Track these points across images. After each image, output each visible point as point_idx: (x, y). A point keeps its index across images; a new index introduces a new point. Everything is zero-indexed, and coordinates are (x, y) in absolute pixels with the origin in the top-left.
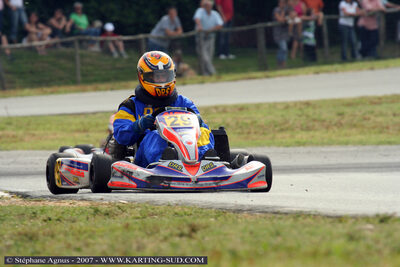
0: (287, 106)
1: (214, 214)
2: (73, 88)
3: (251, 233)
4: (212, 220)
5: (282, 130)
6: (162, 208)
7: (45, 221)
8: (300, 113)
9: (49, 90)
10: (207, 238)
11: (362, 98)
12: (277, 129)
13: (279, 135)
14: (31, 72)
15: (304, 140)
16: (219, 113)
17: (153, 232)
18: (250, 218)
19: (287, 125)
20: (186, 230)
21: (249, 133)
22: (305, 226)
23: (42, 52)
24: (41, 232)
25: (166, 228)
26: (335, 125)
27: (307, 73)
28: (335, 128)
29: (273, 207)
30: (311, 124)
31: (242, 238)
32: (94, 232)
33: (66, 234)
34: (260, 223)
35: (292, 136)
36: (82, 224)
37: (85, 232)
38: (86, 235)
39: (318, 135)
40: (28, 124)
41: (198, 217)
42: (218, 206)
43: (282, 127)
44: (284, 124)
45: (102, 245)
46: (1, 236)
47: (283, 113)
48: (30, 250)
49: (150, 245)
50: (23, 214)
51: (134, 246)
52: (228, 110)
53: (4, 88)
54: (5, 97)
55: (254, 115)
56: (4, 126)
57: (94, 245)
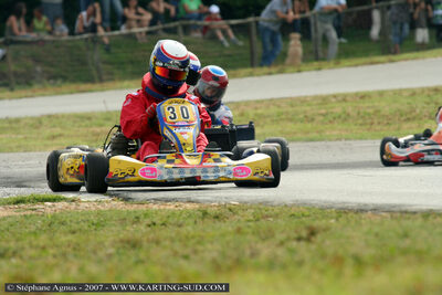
0: (413, 93)
1: (334, 215)
3: (377, 235)
4: (333, 221)
5: (408, 119)
6: (277, 211)
7: (149, 226)
8: (428, 100)
10: (328, 242)
12: (403, 118)
13: (406, 125)
14: (132, 62)
16: (339, 101)
17: (267, 235)
18: (377, 219)
19: (414, 114)
20: (304, 234)
21: (372, 124)
22: (435, 226)
23: (143, 40)
24: (145, 239)
25: (283, 232)
27: (435, 57)
29: (400, 206)
31: (366, 240)
32: (202, 237)
33: (172, 240)
34: (386, 223)
35: (420, 126)
36: (189, 228)
37: (193, 237)
38: (193, 241)
41: (317, 218)
42: (340, 206)
43: (409, 116)
44: (411, 112)
45: (211, 251)
46: (101, 243)
47: (410, 101)
48: (133, 259)
49: (266, 251)
50: (125, 219)
51: (248, 252)
52: (348, 98)
53: (101, 80)
54: (103, 90)
55: (376, 104)
56: (102, 122)
57: (203, 251)
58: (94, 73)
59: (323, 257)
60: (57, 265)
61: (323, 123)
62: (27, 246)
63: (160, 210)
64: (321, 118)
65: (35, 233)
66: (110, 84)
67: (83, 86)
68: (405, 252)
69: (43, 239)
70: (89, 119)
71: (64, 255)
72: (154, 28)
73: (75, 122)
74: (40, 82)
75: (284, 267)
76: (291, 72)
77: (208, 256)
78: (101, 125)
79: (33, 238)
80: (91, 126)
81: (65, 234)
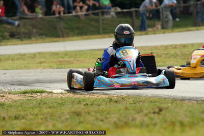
1: (171, 102)
2: (98, 36)
3: (190, 112)
4: (170, 104)
6: (144, 99)
7: (85, 105)
9: (86, 37)
10: (168, 114)
14: (77, 28)
16: (173, 48)
17: (140, 111)
18: (190, 104)
20: (157, 110)
21: (188, 59)
23: (83, 18)
24: (83, 111)
25: (146, 109)
29: (201, 98)
31: (185, 114)
32: (110, 111)
33: (96, 112)
34: (195, 106)
36: (104, 107)
37: (105, 111)
38: (105, 113)
40: (76, 55)
41: (163, 103)
42: (173, 97)
45: (114, 118)
46: (63, 113)
48: (78, 121)
50: (74, 102)
51: (131, 119)
52: (177, 47)
53: (63, 37)
54: (64, 41)
55: (190, 50)
56: (63, 56)
57: (110, 118)
58: (60, 33)
59: (166, 121)
60: (42, 123)
61: (165, 58)
62: (29, 114)
63: (90, 98)
64: (165, 56)
65: (33, 108)
66: (68, 38)
67: (55, 39)
68: (203, 120)
69: (36, 111)
70: (58, 54)
71: (46, 118)
72: (88, 13)
73: (51, 56)
74: (35, 37)
75: (147, 126)
76: (151, 34)
77: (112, 120)
78: (63, 58)
79: (31, 110)
80: (58, 58)
81: (46, 108)
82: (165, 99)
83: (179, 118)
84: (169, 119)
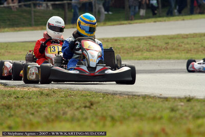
0: (139, 39)
1: (102, 96)
2: (30, 28)
3: (121, 106)
4: (101, 98)
5: (137, 51)
6: (75, 93)
7: (16, 98)
8: (146, 42)
9: (18, 29)
10: (98, 109)
11: (178, 35)
12: (134, 50)
13: (135, 54)
15: (148, 57)
17: (71, 105)
18: (121, 98)
19: (139, 49)
20: (88, 104)
22: (148, 103)
23: (15, 9)
24: (13, 104)
25: (78, 103)
26: (164, 49)
27: (150, 22)
28: (164, 51)
29: (132, 92)
30: (152, 48)
31: (116, 109)
32: (40, 104)
33: (26, 105)
34: (126, 101)
35: (142, 55)
36: (34, 100)
37: (36, 104)
38: (36, 106)
39: (155, 54)
40: (7, 47)
41: (94, 97)
42: (104, 91)
43: (137, 49)
44: (138, 48)
45: (45, 111)
47: (138, 42)
49: (70, 112)
50: (4, 94)
51: (62, 112)
52: (109, 40)
55: (122, 43)
57: (41, 111)
59: (97, 116)
63: (21, 91)
68: (134, 115)
75: (78, 120)
77: (43, 114)
82: (97, 93)
83: (110, 113)
84: (100, 113)
